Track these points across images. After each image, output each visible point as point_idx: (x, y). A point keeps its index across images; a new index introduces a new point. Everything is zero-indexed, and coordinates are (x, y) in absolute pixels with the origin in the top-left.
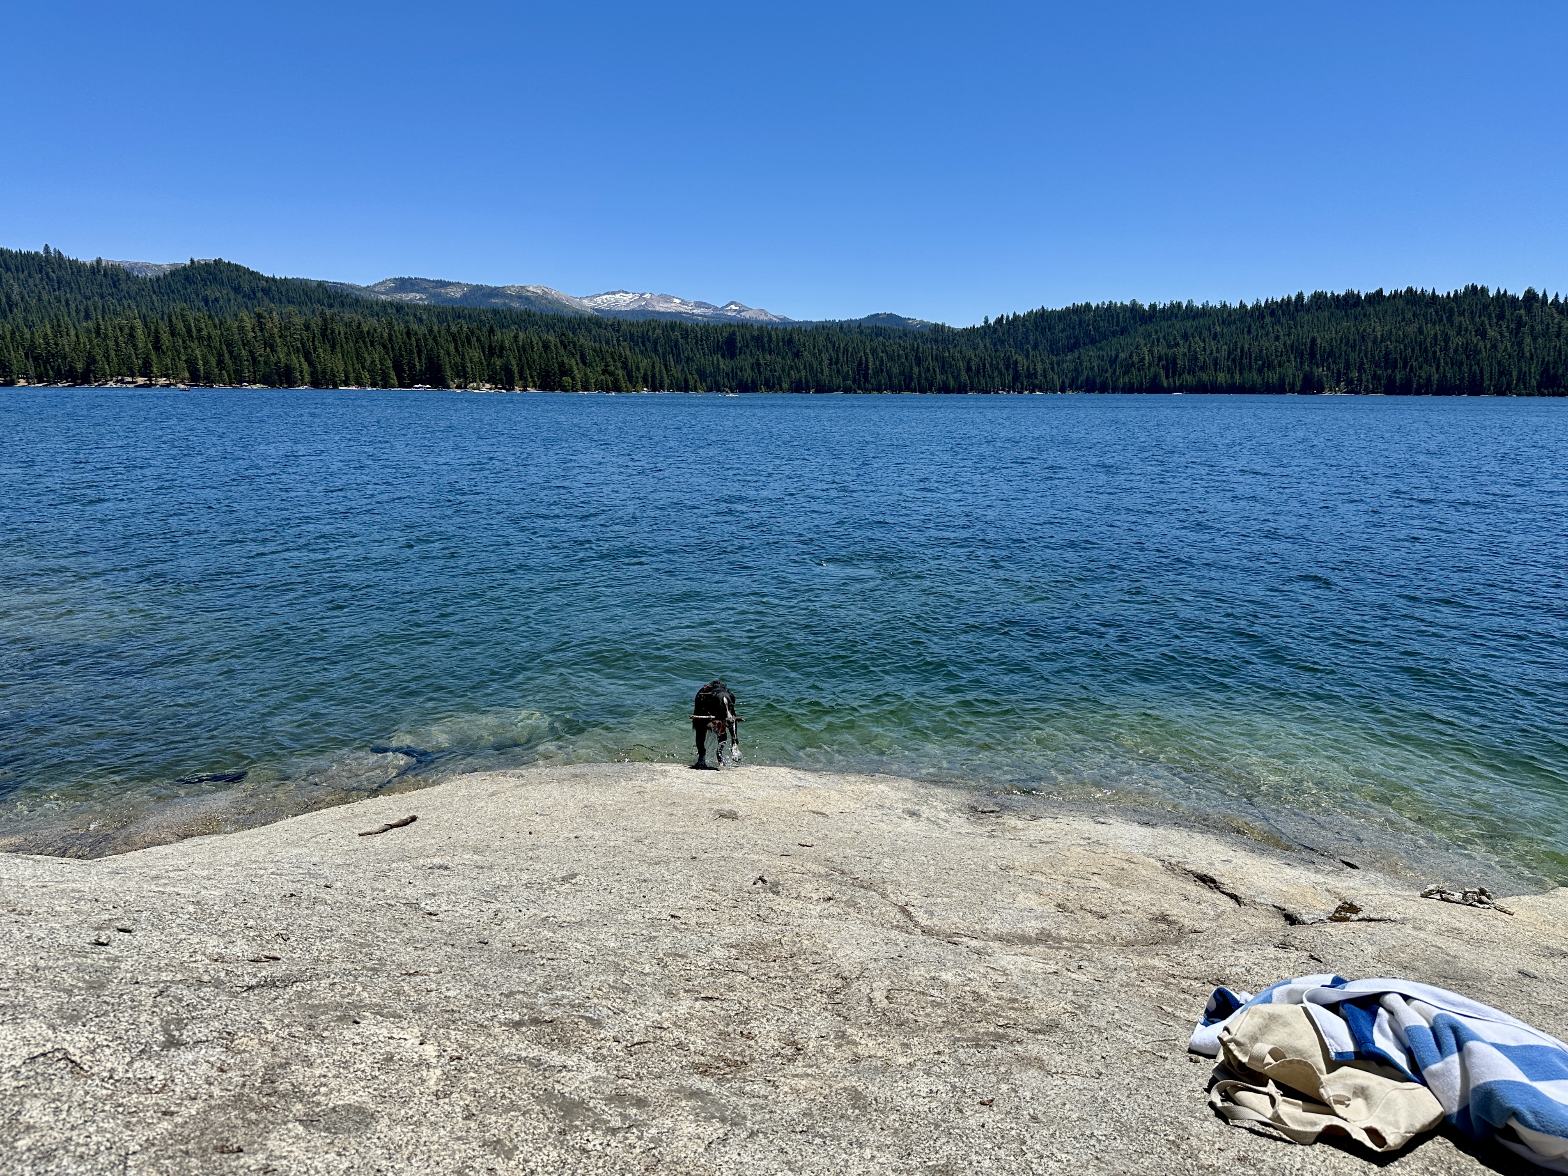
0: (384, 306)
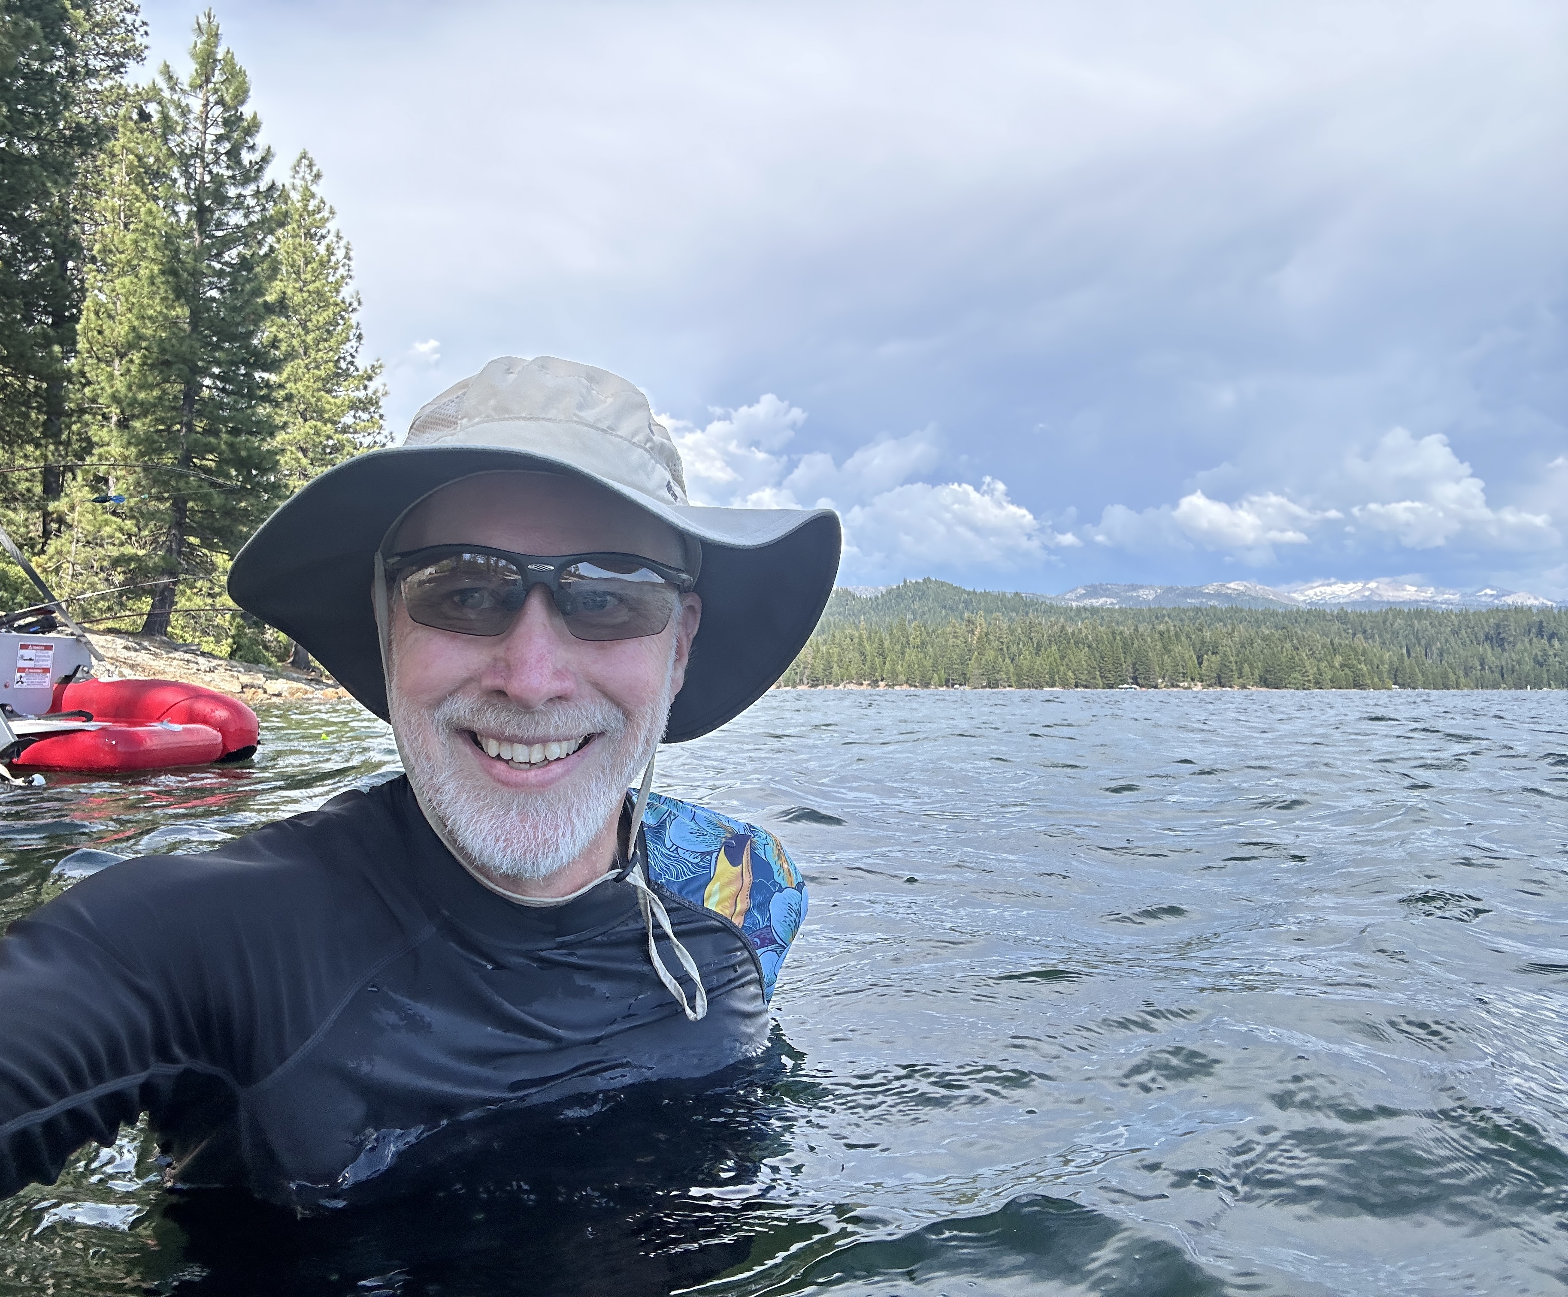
0: (1078, 610)
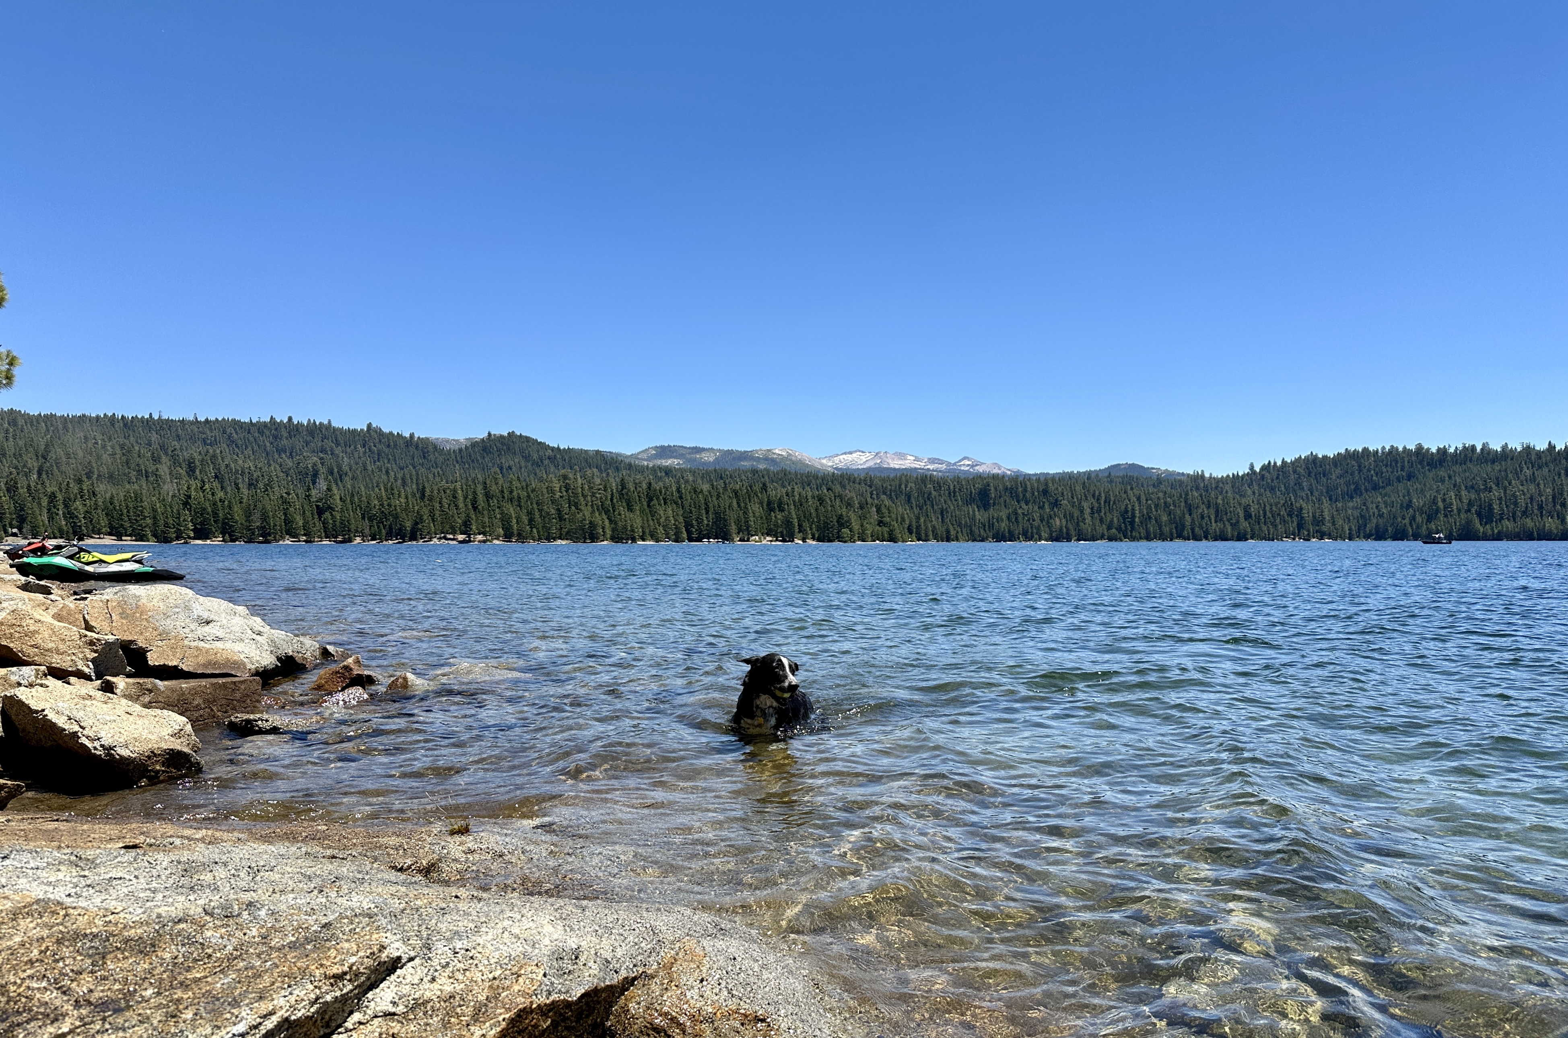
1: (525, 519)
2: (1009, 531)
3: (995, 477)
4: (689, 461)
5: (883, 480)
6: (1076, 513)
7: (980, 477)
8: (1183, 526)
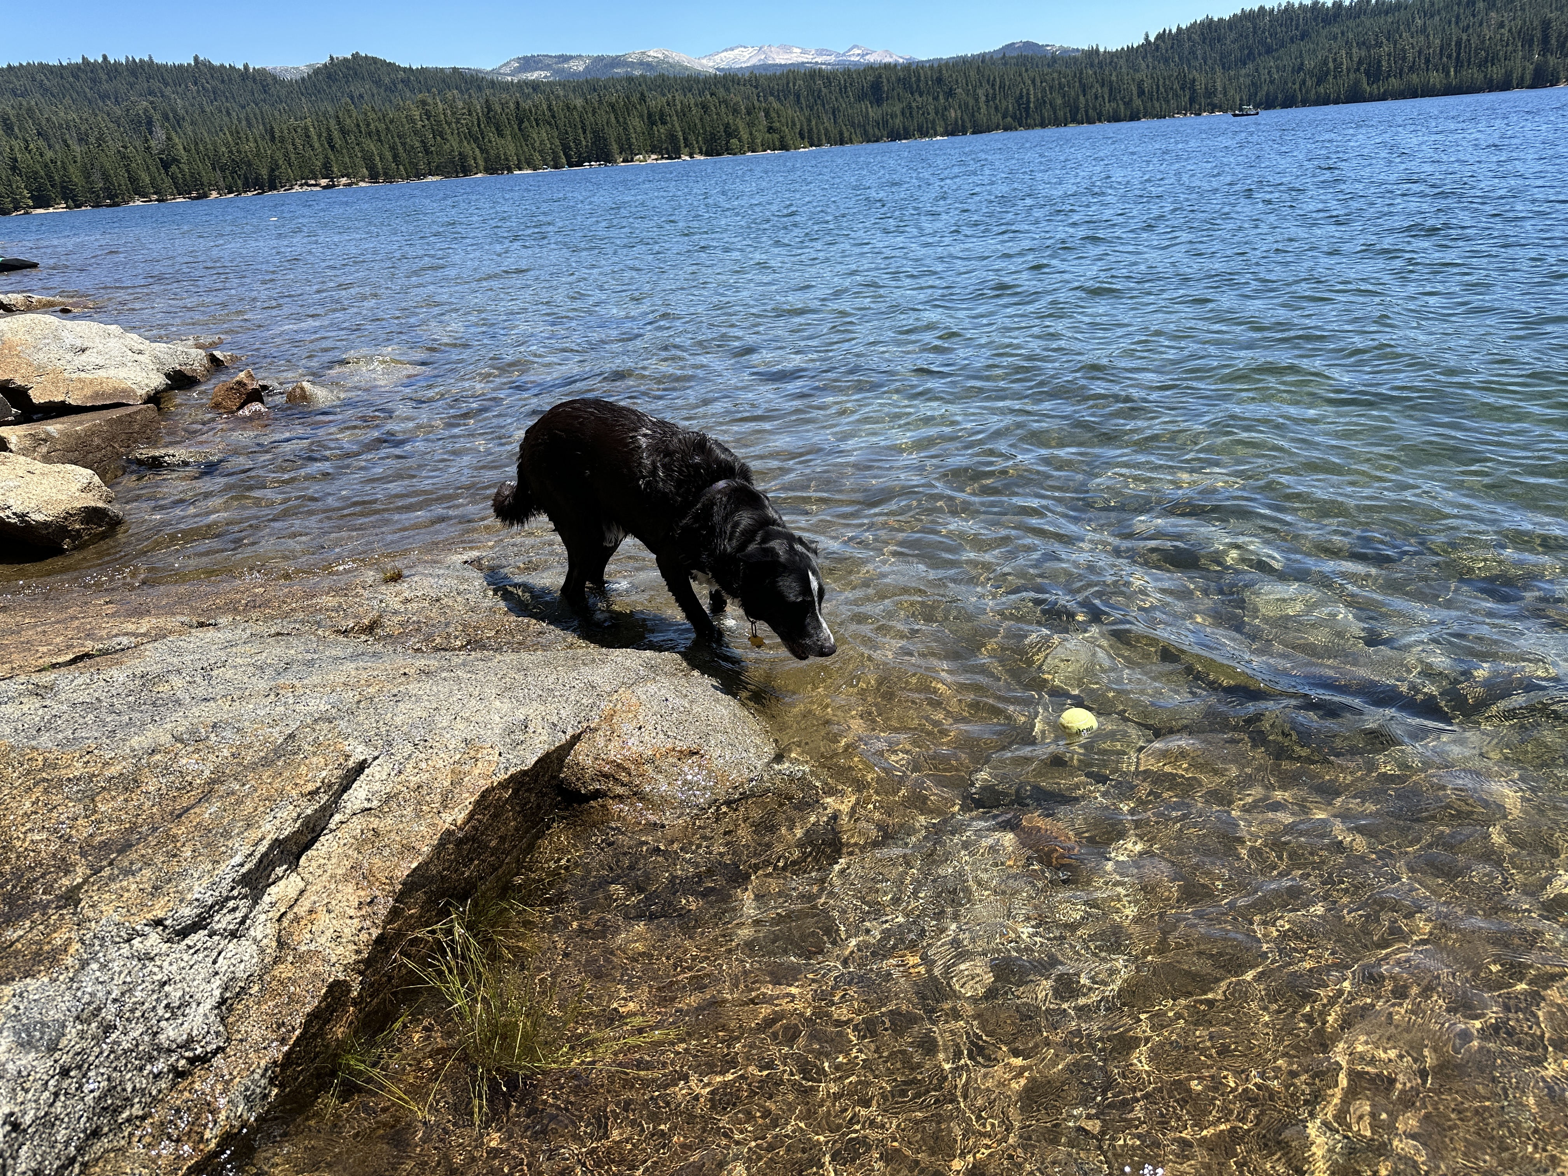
1: (389, 155)
2: (905, 128)
3: (887, 67)
4: (556, 72)
5: (769, 79)
6: (971, 102)
7: (871, 67)
8: (1077, 108)
